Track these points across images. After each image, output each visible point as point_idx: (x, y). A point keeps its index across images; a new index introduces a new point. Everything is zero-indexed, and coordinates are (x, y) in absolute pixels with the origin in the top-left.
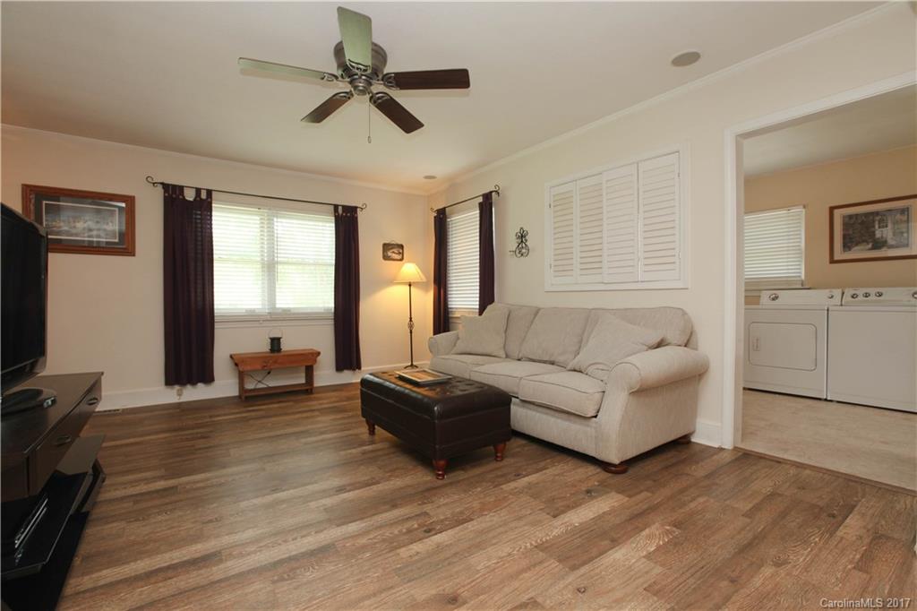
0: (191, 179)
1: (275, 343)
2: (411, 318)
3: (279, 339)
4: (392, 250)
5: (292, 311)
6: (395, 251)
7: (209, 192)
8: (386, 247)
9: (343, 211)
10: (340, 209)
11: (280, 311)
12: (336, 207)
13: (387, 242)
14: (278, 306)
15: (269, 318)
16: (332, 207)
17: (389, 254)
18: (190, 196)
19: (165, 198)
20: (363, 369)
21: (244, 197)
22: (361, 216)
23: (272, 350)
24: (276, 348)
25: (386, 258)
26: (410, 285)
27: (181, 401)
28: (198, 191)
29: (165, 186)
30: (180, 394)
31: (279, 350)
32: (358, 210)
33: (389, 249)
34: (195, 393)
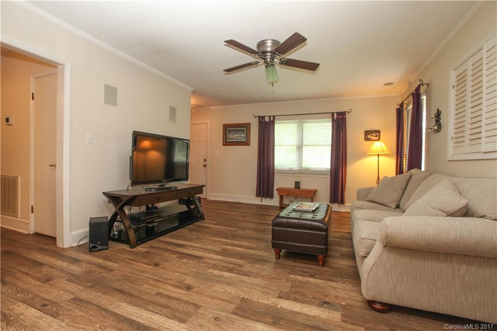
0: (266, 113)
1: (297, 184)
2: (378, 177)
3: (299, 182)
4: (371, 134)
5: (310, 169)
6: (374, 134)
7: (274, 117)
8: (367, 133)
9: (337, 116)
10: (335, 115)
11: (304, 169)
12: (333, 114)
13: (368, 130)
14: (303, 166)
15: (297, 172)
16: (331, 114)
17: (369, 137)
18: (267, 119)
19: (259, 122)
20: (346, 204)
21: (288, 116)
22: (348, 116)
23: (296, 188)
24: (297, 186)
25: (367, 139)
26: (378, 156)
27: (262, 204)
28: (270, 117)
29: (259, 117)
30: (261, 201)
31: (299, 188)
32: (346, 113)
33: (369, 134)
34: (267, 202)
